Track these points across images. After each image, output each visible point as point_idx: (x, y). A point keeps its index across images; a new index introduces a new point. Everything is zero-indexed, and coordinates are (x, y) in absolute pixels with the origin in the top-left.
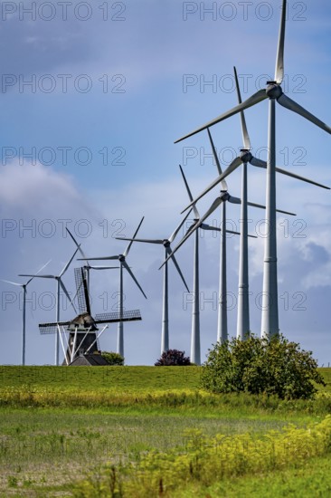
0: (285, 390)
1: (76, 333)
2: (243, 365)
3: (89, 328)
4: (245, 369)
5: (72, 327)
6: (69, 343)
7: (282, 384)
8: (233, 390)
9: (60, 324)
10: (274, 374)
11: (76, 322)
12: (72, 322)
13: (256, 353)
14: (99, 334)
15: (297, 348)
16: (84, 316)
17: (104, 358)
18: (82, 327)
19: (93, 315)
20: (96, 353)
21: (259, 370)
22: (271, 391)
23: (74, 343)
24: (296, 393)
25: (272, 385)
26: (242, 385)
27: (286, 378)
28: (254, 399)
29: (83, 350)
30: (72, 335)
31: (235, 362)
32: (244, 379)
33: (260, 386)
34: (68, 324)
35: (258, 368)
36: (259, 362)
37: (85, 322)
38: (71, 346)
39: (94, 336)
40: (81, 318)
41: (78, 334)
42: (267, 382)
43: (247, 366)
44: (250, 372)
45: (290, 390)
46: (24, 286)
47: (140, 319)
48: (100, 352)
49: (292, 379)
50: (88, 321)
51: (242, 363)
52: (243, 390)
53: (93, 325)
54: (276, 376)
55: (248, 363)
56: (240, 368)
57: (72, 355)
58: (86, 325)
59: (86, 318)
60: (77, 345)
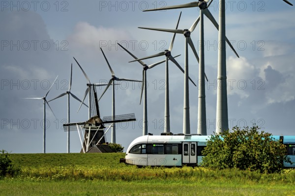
0: (263, 167)
1: (90, 130)
2: (232, 150)
3: (99, 127)
4: (234, 152)
5: (87, 126)
6: (85, 137)
7: (261, 163)
8: (225, 167)
9: (79, 124)
10: (255, 155)
11: (89, 123)
12: (87, 122)
13: (240, 141)
14: (106, 131)
15: (270, 137)
16: (95, 118)
17: (110, 147)
18: (94, 126)
19: (102, 118)
20: (104, 144)
21: (244, 153)
22: (254, 168)
23: (88, 138)
24: (271, 169)
25: (253, 163)
26: (232, 163)
27: (263, 158)
28: (242, 173)
29: (95, 142)
30: (87, 132)
31: (226, 147)
32: (233, 160)
33: (245, 164)
34: (84, 123)
35: (244, 151)
36: (244, 147)
37: (96, 122)
38: (86, 140)
39: (103, 132)
40: (93, 120)
41: (91, 131)
42: (250, 161)
43: (235, 150)
44: (237, 155)
45: (267, 167)
46: (44, 99)
47: (135, 120)
48: (107, 143)
49: (268, 159)
50: (98, 122)
51: (231, 148)
52: (233, 167)
53: (102, 124)
54: (256, 157)
55: (236, 148)
56: (230, 152)
57: (87, 146)
58: (97, 124)
59: (97, 120)
60: (91, 139)
